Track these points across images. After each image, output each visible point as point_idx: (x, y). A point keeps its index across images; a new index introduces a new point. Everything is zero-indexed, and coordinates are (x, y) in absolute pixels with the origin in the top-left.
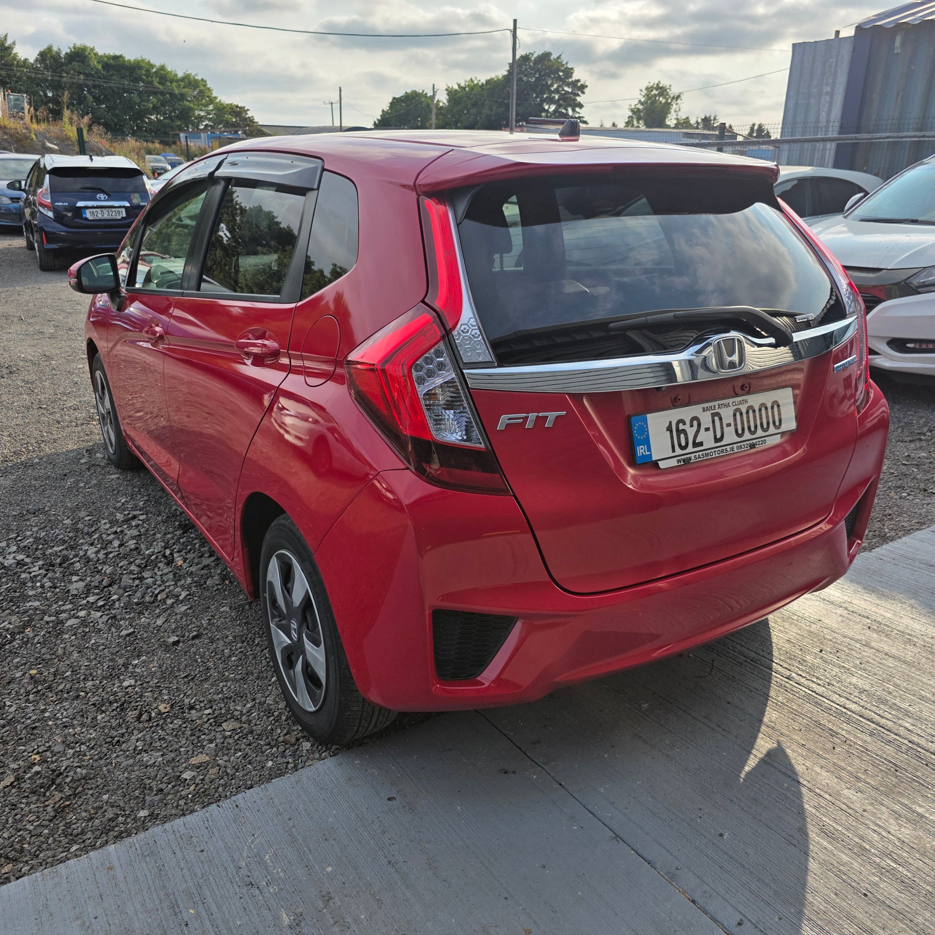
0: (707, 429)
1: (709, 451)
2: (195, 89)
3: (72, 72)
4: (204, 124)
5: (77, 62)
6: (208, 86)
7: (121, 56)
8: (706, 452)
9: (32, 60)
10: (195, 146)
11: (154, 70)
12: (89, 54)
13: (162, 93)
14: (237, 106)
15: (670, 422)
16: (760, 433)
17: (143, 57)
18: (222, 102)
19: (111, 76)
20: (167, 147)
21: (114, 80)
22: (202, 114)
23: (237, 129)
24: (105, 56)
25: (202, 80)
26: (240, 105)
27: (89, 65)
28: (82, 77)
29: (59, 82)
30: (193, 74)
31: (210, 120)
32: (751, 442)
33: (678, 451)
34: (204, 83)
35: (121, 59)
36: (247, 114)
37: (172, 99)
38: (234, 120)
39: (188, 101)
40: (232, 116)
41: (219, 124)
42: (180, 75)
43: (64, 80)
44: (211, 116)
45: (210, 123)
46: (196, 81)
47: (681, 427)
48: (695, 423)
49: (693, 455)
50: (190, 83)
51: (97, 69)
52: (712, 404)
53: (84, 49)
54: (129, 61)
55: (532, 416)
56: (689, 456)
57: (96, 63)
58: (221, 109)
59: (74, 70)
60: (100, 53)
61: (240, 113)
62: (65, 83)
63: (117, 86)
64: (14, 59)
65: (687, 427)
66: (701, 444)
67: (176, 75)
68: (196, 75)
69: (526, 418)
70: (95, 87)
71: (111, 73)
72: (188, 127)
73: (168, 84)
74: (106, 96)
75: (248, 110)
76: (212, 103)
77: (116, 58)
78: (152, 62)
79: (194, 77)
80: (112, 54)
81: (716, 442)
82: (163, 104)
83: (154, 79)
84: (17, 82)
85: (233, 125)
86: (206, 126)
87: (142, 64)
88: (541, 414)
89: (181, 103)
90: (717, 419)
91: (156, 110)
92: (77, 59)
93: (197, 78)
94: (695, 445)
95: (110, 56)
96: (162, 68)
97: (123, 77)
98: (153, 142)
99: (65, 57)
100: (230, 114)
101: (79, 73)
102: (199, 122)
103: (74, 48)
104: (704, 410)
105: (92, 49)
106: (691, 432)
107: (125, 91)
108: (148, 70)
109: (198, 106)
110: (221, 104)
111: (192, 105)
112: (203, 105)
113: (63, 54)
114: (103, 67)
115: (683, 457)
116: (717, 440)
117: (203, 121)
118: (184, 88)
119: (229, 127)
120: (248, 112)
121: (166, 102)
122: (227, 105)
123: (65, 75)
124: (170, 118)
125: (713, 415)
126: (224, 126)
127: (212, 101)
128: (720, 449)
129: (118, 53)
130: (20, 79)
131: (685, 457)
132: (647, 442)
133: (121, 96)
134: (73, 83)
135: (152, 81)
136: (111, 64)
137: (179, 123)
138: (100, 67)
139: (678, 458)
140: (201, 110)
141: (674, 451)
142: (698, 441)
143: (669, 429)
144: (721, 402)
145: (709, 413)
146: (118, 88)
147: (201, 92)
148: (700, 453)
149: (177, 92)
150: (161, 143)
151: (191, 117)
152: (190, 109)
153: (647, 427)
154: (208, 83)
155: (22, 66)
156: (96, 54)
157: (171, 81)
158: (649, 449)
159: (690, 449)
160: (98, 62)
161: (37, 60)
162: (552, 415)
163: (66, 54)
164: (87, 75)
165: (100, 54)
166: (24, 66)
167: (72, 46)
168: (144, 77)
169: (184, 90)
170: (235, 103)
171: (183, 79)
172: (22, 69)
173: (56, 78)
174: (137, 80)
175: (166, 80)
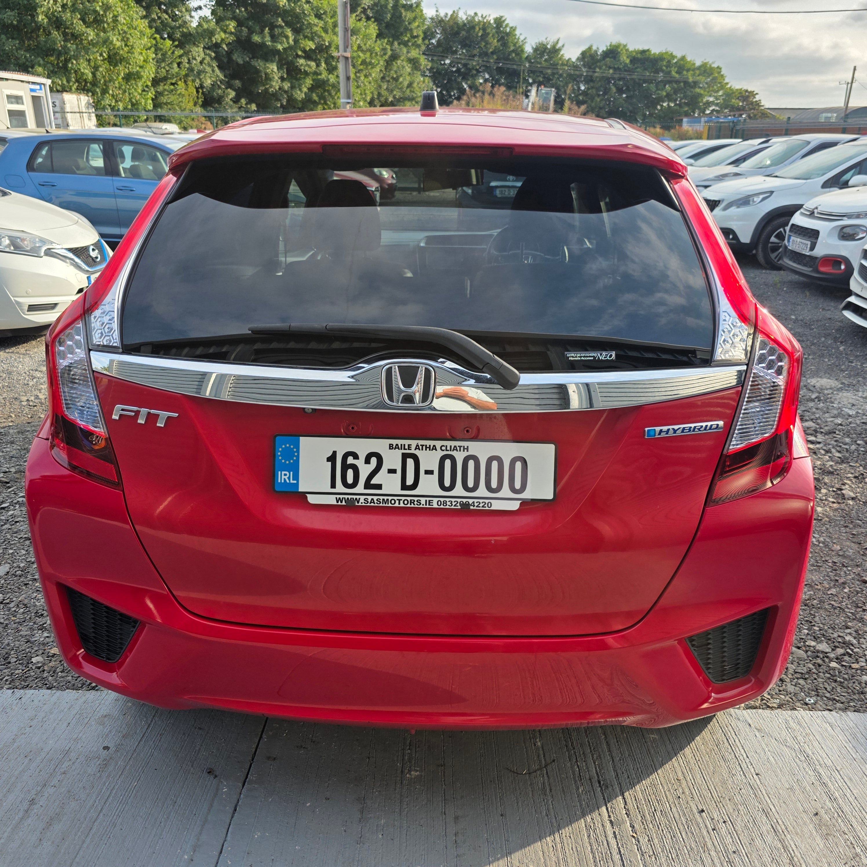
0: (392, 471)
1: (390, 498)
2: (708, 77)
3: (604, 67)
4: (711, 109)
5: (610, 58)
6: (722, 73)
7: (648, 50)
8: (386, 498)
9: (574, 60)
10: (693, 130)
11: (675, 60)
12: (622, 50)
13: (677, 82)
14: (746, 91)
15: (335, 453)
16: (482, 491)
17: (668, 50)
18: (733, 87)
19: (636, 68)
20: (666, 132)
21: (638, 72)
22: (711, 99)
23: (742, 112)
24: (635, 51)
25: (718, 67)
26: (749, 90)
27: (619, 60)
28: (611, 71)
29: (591, 76)
30: (710, 62)
31: (717, 105)
32: (464, 500)
33: (340, 487)
34: (719, 70)
35: (647, 53)
36: (755, 98)
37: (685, 87)
38: (741, 104)
39: (700, 87)
40: (740, 100)
41: (726, 108)
42: (698, 63)
43: (596, 74)
44: (719, 101)
45: (717, 108)
46: (711, 69)
47: (350, 460)
48: (374, 460)
49: (362, 498)
50: (705, 71)
51: (626, 64)
52: (406, 442)
53: (618, 46)
54: (654, 54)
55: (144, 411)
56: (358, 497)
57: (625, 58)
58: (730, 94)
59: (606, 65)
60: (631, 48)
61: (748, 97)
62: (597, 77)
63: (639, 77)
64: (560, 59)
65: (360, 463)
66: (379, 487)
67: (694, 64)
68: (713, 63)
69: (137, 413)
70: (620, 79)
71: (636, 66)
72: (694, 113)
73: (685, 72)
74: (628, 87)
75: (757, 94)
76: (722, 89)
77: (644, 52)
78: (674, 54)
79: (710, 66)
80: (641, 49)
81: (402, 489)
82: (676, 92)
83: (673, 69)
84: (558, 78)
85: (739, 109)
86: (713, 110)
87: (665, 56)
88: (153, 411)
89: (692, 90)
90: (410, 462)
91: (669, 97)
92: (611, 56)
93: (713, 66)
94: (368, 485)
95: (638, 51)
96: (683, 58)
97: (645, 69)
98: (655, 127)
99: (601, 55)
100: (738, 98)
101: (610, 68)
102: (706, 108)
103: (610, 46)
104: (391, 447)
105: (625, 46)
106: (365, 471)
107: (645, 81)
108: (669, 62)
109: (708, 92)
110: (732, 90)
111: (702, 92)
112: (713, 91)
113: (600, 52)
114: (631, 61)
115: (346, 497)
116: (404, 487)
117: (710, 106)
118: (699, 75)
119: (734, 111)
120: (757, 96)
121: (679, 90)
122: (737, 90)
123: (598, 70)
124: (680, 105)
125: (405, 457)
126: (730, 111)
127: (722, 87)
128: (409, 499)
129: (646, 48)
130: (561, 75)
131: (350, 497)
132: (295, 469)
133: (640, 85)
134: (603, 77)
135: (671, 71)
136: (638, 58)
137: (686, 109)
138: (628, 61)
139: (338, 496)
140: (710, 96)
141: (333, 486)
142: (374, 481)
143: (332, 459)
144: (421, 442)
145: (398, 454)
146: (640, 79)
147: (715, 79)
148: (375, 498)
149: (691, 80)
150: (662, 128)
151: (699, 102)
152: (700, 95)
153: (298, 451)
154: (722, 70)
155: (565, 65)
156: (627, 50)
157: (688, 70)
158: (296, 477)
159: (360, 488)
160: (628, 57)
161: (578, 59)
162: (164, 414)
163: (603, 51)
164: (615, 69)
165: (630, 50)
166: (566, 65)
167: (608, 44)
168: (664, 68)
169: (698, 78)
170: (745, 88)
171: (699, 68)
172: (564, 67)
173: (590, 74)
174: (657, 72)
175: (683, 70)
